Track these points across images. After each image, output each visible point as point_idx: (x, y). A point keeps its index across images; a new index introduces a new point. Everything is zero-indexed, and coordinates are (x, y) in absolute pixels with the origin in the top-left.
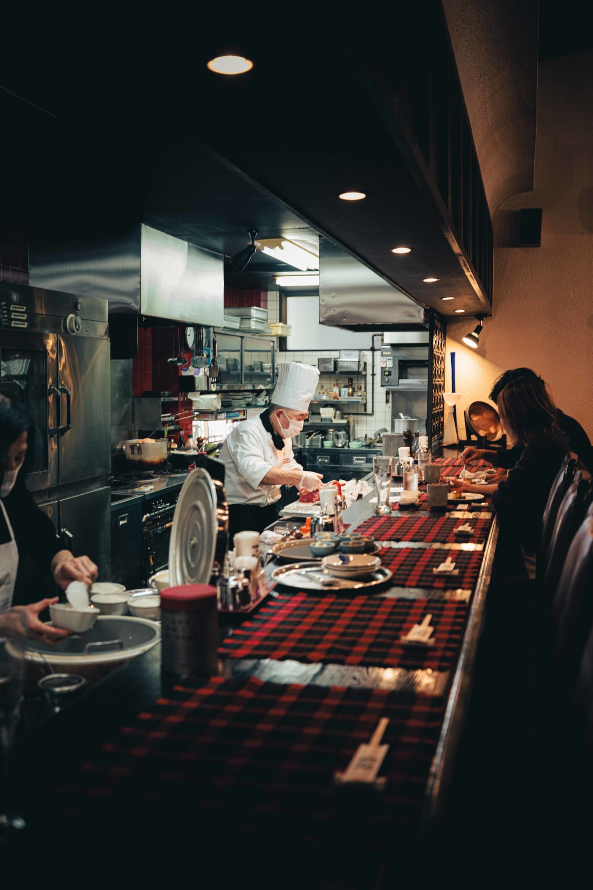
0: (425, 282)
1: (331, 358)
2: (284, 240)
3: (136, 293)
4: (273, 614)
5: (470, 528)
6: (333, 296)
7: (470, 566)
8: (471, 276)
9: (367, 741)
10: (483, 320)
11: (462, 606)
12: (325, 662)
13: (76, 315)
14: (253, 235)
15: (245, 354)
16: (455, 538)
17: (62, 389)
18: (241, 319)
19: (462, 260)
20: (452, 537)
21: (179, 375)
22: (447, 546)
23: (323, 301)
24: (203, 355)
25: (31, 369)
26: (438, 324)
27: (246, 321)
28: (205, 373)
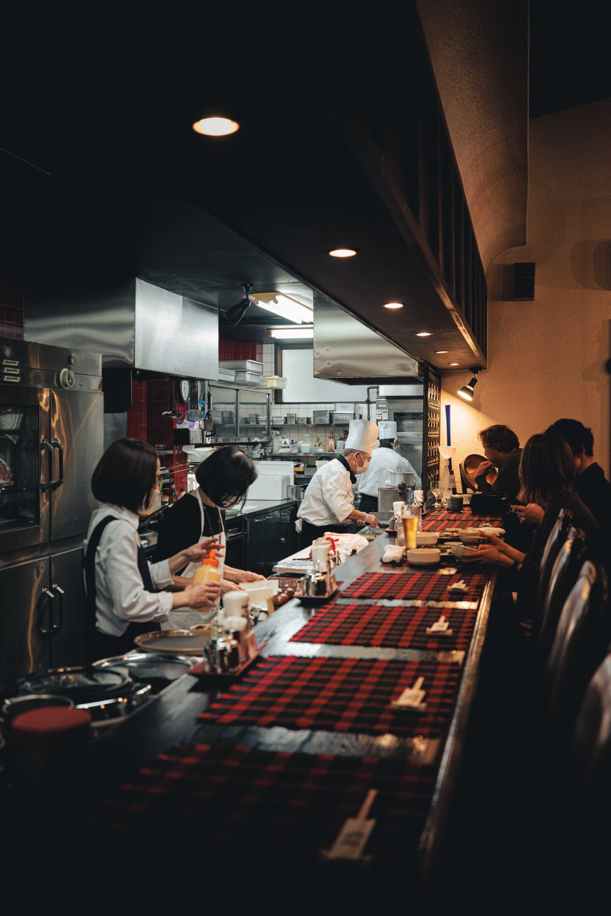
0: (418, 336)
1: (327, 411)
2: (278, 295)
3: (130, 346)
4: (262, 677)
5: (464, 585)
6: (328, 350)
7: (464, 625)
8: (464, 330)
9: (354, 815)
10: (477, 373)
11: (455, 668)
12: (314, 728)
13: (70, 369)
14: (247, 289)
15: (240, 406)
16: (449, 596)
17: (54, 443)
18: (237, 371)
19: (455, 315)
20: (446, 595)
21: (174, 428)
22: (441, 605)
23: (317, 354)
24: (198, 409)
25: (23, 424)
26: (433, 377)
27: (241, 374)
28: (200, 425)
